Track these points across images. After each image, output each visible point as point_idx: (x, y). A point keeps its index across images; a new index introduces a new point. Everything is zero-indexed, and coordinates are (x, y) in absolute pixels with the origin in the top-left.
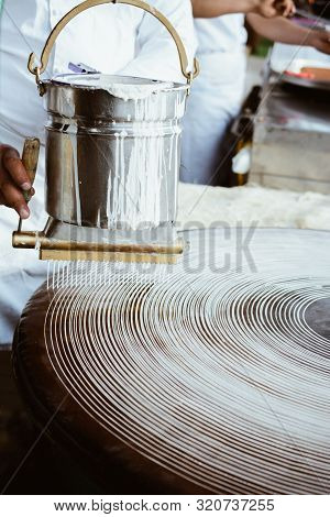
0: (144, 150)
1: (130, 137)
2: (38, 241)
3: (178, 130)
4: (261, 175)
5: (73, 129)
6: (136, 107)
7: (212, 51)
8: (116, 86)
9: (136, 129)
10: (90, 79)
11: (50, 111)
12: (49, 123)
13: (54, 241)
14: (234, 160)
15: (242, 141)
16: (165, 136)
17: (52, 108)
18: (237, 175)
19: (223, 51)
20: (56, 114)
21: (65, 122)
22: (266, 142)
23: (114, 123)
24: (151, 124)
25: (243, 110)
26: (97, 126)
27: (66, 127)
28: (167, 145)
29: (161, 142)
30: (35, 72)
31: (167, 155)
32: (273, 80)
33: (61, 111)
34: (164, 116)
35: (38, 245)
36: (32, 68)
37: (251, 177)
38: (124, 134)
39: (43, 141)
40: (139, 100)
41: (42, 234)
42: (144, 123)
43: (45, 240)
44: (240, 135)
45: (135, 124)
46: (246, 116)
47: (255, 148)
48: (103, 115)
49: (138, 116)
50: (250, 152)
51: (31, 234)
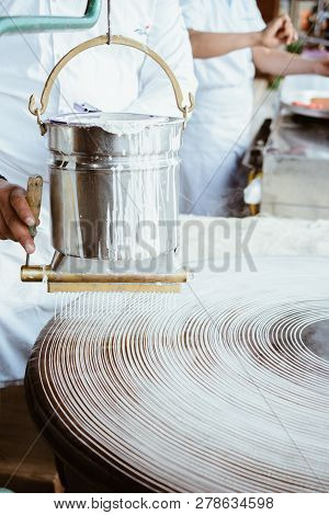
0: (141, 183)
1: (126, 171)
2: (45, 275)
3: (175, 162)
4: (273, 204)
5: (72, 166)
6: (131, 142)
7: (221, 87)
8: (110, 122)
9: (132, 163)
10: (91, 117)
11: (51, 150)
12: (51, 161)
13: (60, 274)
14: (246, 191)
15: (252, 172)
16: (161, 169)
17: (53, 147)
18: (248, 205)
19: (232, 86)
20: (56, 153)
21: (65, 159)
22: (276, 172)
23: (110, 158)
24: (147, 157)
25: (255, 143)
26: (95, 162)
27: (66, 163)
28: (164, 177)
29: (157, 175)
30: (36, 113)
31: (164, 187)
32: (284, 112)
33: (61, 149)
34: (158, 150)
35: (45, 279)
36: (33, 109)
37: (262, 207)
38: (120, 168)
39: (47, 178)
40: (133, 136)
41: (48, 268)
42: (140, 157)
43: (52, 273)
44: (250, 167)
45: (130, 159)
46: (258, 148)
47: (265, 179)
48: (100, 151)
49: (133, 150)
50: (261, 183)
51: (38, 268)
